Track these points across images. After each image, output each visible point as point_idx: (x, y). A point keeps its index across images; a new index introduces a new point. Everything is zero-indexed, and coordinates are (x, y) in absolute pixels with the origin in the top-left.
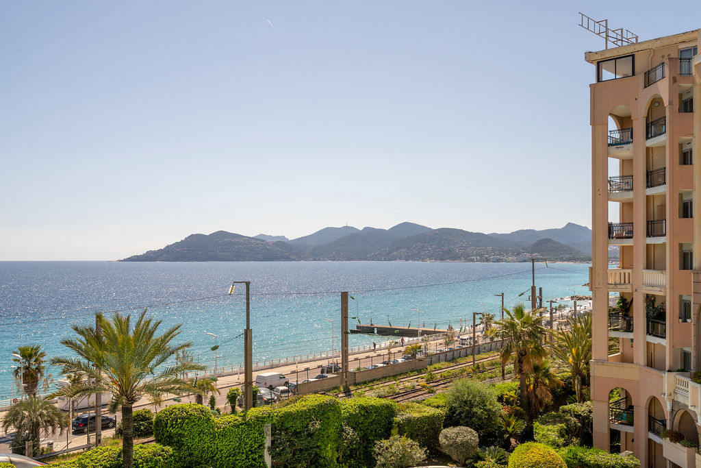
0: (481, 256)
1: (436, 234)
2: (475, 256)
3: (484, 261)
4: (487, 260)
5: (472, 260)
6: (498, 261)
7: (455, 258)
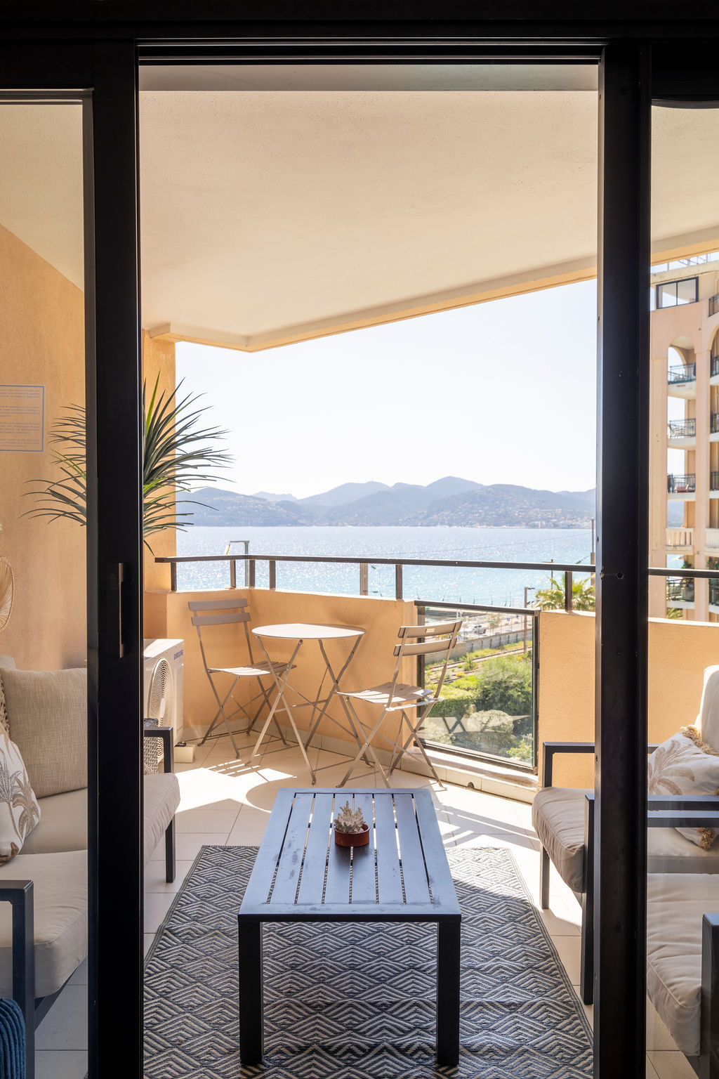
0: (548, 520)
1: (490, 492)
2: (539, 520)
3: (550, 527)
4: (556, 526)
5: (535, 526)
6: (569, 527)
7: (513, 522)
